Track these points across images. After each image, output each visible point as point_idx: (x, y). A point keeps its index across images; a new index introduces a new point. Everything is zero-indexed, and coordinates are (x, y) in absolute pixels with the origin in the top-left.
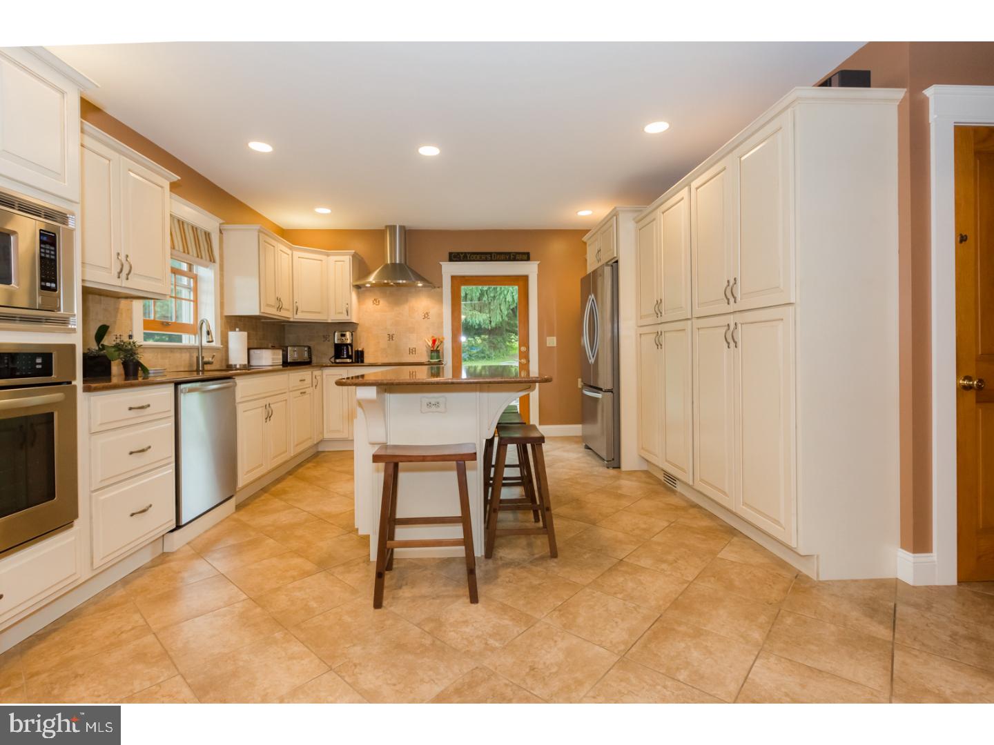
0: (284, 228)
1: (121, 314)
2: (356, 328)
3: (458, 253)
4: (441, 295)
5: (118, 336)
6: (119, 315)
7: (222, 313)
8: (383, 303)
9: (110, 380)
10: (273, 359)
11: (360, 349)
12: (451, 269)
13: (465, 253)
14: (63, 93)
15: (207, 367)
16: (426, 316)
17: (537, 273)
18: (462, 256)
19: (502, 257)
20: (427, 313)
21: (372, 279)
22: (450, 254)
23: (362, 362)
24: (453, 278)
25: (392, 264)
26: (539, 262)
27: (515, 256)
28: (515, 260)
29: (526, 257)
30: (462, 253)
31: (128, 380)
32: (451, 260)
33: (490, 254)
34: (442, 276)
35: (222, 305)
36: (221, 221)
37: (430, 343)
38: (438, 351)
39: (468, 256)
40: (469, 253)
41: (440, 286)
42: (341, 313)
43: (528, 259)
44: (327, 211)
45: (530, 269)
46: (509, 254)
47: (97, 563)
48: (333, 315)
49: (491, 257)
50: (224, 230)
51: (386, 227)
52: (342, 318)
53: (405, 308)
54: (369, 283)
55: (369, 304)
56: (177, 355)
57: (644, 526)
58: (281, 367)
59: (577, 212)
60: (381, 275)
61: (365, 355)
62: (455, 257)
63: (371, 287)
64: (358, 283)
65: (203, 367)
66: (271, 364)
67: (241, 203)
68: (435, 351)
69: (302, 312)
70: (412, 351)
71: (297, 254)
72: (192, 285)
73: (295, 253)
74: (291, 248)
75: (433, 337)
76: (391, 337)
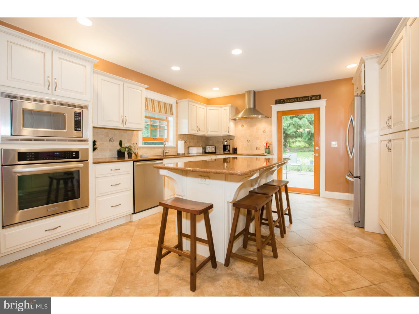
0: (209, 98)
1: (134, 136)
2: (234, 138)
3: (280, 100)
4: (271, 121)
5: (133, 143)
6: (133, 136)
7: (176, 134)
8: (245, 126)
9: (124, 159)
10: (197, 151)
11: (235, 147)
12: (276, 108)
13: (284, 99)
14: (85, 66)
15: (167, 154)
16: (264, 131)
17: (325, 105)
18: (282, 101)
19: (304, 99)
20: (265, 130)
21: (240, 116)
22: (276, 101)
23: (236, 153)
24: (278, 112)
25: (248, 108)
26: (326, 100)
27: (311, 98)
28: (311, 99)
29: (319, 97)
30: (282, 100)
31: (129, 159)
32: (276, 104)
33: (297, 98)
34: (272, 112)
35: (177, 131)
36: (177, 99)
37: (265, 145)
38: (269, 149)
39: (285, 100)
40: (285, 99)
41: (271, 117)
42: (226, 132)
43: (320, 98)
44: (217, 89)
45: (321, 104)
46: (308, 97)
47: (98, 221)
48: (224, 133)
49: (298, 100)
50: (178, 102)
51: (246, 92)
52: (226, 134)
53: (255, 128)
54: (238, 118)
55: (239, 127)
56: (157, 150)
57: (345, 279)
58: (202, 154)
59: (346, 67)
60: (244, 114)
61: (238, 150)
62: (278, 102)
63: (238, 120)
64: (234, 118)
65: (165, 154)
66: (196, 153)
67: (187, 91)
68: (268, 148)
69: (210, 132)
70: (258, 148)
71: (208, 108)
72: (167, 124)
73: (207, 108)
74: (206, 107)
75: (267, 142)
76: (248, 142)
